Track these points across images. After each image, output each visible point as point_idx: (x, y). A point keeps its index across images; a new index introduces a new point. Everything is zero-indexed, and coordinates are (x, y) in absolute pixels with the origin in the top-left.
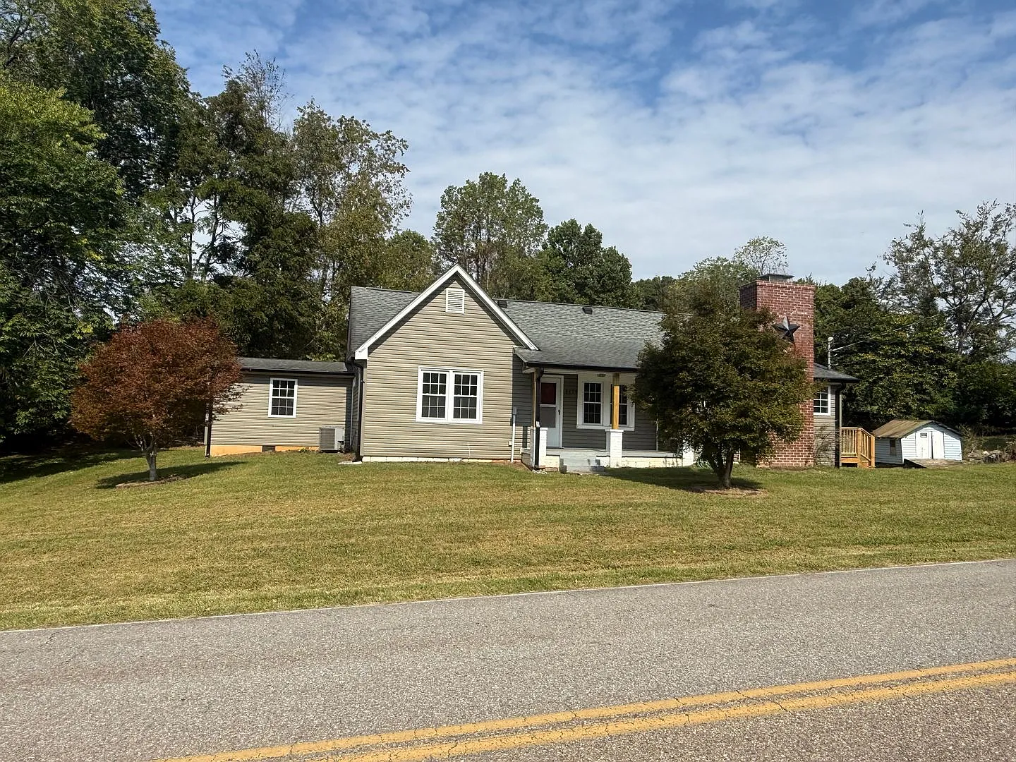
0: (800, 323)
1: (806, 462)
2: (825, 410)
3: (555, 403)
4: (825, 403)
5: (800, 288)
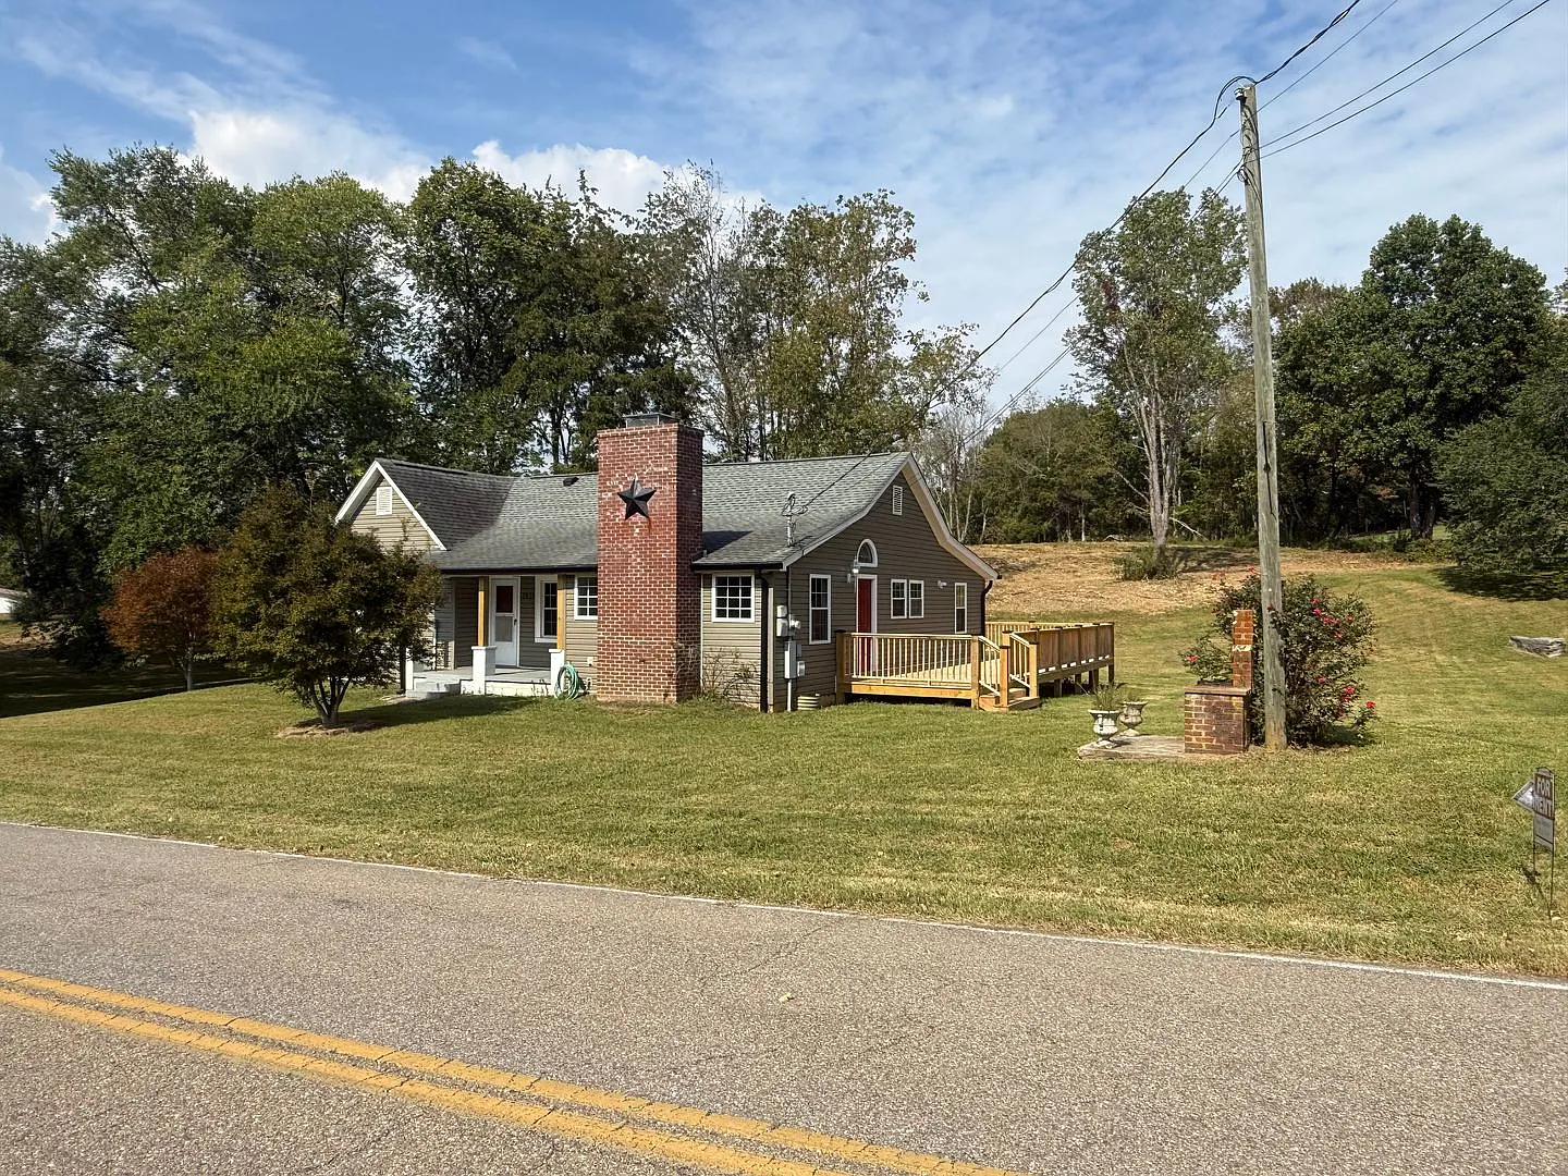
0: (656, 485)
1: (666, 695)
2: (747, 614)
3: (511, 611)
4: (747, 603)
5: (656, 431)
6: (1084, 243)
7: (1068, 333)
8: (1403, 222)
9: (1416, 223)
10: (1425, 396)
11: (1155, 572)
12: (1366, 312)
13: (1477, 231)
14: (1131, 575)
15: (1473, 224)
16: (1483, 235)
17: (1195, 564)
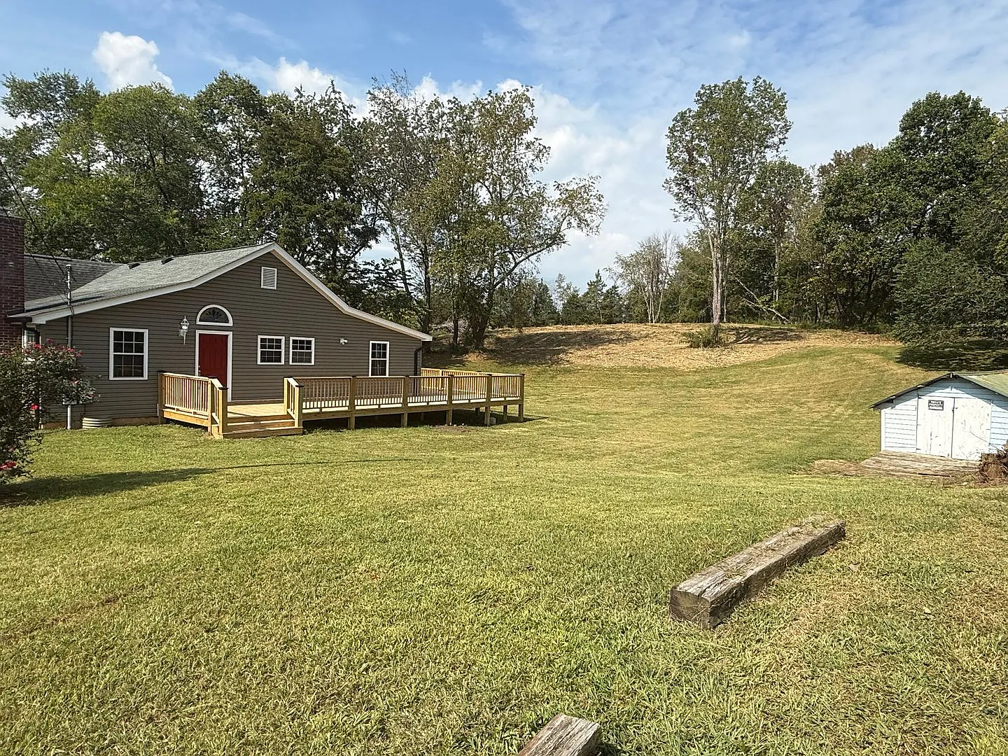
6: (675, 119)
7: (667, 182)
8: (923, 98)
9: (932, 99)
10: (921, 222)
11: (710, 342)
12: (888, 164)
13: (976, 103)
14: (694, 345)
15: (974, 97)
16: (982, 105)
17: (755, 339)
